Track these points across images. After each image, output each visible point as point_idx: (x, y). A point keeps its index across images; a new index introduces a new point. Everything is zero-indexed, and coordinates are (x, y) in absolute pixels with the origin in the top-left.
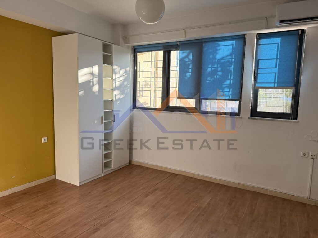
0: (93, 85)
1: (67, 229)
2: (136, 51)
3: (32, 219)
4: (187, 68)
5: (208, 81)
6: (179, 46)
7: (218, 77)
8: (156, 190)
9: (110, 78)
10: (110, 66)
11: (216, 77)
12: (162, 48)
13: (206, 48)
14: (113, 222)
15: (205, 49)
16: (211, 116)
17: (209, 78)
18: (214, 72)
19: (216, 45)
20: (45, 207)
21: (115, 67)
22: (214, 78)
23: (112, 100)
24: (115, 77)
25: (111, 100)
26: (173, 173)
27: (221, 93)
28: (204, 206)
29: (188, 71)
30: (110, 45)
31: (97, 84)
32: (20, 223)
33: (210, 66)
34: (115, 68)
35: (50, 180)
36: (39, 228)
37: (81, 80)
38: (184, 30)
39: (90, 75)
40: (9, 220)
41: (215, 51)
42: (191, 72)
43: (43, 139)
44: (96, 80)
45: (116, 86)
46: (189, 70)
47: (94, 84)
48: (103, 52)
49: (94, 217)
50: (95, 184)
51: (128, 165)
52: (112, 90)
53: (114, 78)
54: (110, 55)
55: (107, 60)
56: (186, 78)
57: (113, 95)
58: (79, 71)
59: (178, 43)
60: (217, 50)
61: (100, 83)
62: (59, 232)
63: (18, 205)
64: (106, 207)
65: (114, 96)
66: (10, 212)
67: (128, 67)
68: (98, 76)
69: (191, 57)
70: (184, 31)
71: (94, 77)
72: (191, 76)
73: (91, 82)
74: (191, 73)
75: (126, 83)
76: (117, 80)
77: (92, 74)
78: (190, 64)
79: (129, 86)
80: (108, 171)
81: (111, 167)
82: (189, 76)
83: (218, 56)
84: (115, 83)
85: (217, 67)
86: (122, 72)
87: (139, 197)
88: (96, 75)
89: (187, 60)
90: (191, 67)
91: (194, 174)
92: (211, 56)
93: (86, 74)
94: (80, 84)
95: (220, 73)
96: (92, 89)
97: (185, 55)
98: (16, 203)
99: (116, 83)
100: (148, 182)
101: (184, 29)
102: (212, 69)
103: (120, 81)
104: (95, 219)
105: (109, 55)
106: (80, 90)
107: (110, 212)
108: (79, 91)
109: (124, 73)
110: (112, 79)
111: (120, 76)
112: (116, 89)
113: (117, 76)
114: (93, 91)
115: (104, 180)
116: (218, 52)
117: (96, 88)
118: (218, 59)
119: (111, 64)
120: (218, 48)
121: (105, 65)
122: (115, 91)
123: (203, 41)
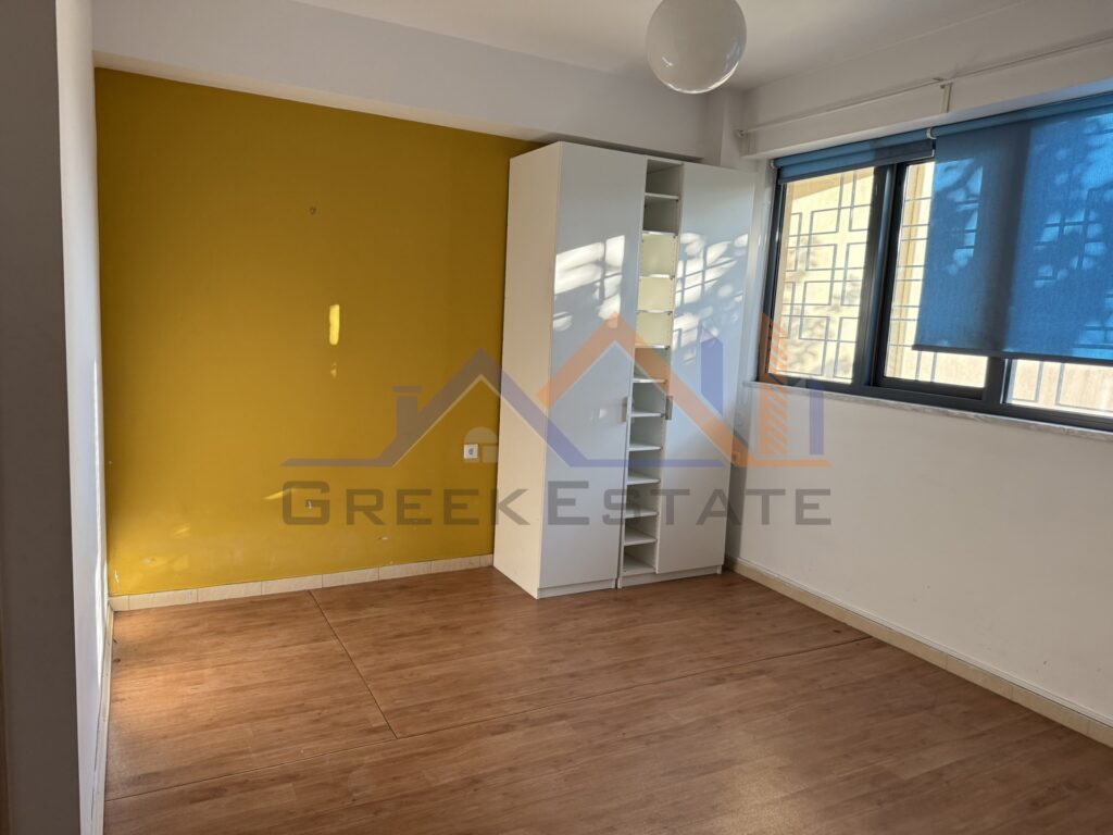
0: (603, 298)
1: (440, 701)
2: (782, 174)
3: (381, 653)
4: (958, 229)
5: (1039, 284)
6: (934, 147)
7: (1087, 263)
8: (761, 672)
9: (667, 276)
10: (673, 234)
11: (1080, 263)
12: (869, 157)
13: (1042, 147)
14: (564, 722)
15: (1037, 149)
16: (1040, 429)
17: (1046, 271)
18: (1071, 244)
19: (1088, 130)
20: (426, 631)
21: (686, 237)
22: (1071, 271)
23: (668, 348)
24: (684, 272)
25: (663, 347)
26: (870, 637)
27: (1098, 335)
28: (907, 776)
29: (962, 243)
30: (678, 166)
31: (614, 295)
32: (351, 653)
33: (1055, 219)
34: (686, 242)
35: (477, 565)
36: (381, 679)
37: (564, 282)
38: (942, 83)
39: (594, 267)
40: (334, 642)
41: (1082, 154)
42: (973, 243)
43: (466, 448)
44: (612, 282)
45: (686, 301)
46: (964, 237)
47: (607, 293)
48: (647, 191)
49: (523, 693)
50: (582, 606)
51: (719, 571)
52: (670, 313)
53: (679, 274)
54: (675, 197)
55: (659, 217)
56: (953, 269)
57: (672, 331)
58: (558, 257)
59: (929, 135)
60: (1090, 149)
61: (628, 292)
62: (416, 703)
63: (372, 612)
64: (572, 675)
65: (675, 334)
66: (346, 623)
67: (743, 234)
68: (620, 271)
69: (976, 184)
70: (943, 87)
71: (608, 274)
72: (971, 260)
73: (596, 287)
74: (972, 250)
75: (726, 291)
76: (689, 282)
77: (602, 263)
78: (972, 211)
79: (739, 299)
80: (636, 575)
81: (650, 566)
82: (963, 262)
83: (1093, 177)
84: (683, 291)
85: (1087, 223)
86: (714, 253)
87: (690, 678)
88: (617, 268)
89: (960, 196)
90: (973, 224)
91: (948, 657)
92: (1061, 179)
93: (581, 263)
94: (560, 295)
95: (1095, 249)
96: (599, 311)
97: (953, 177)
98: (372, 605)
99: (686, 292)
100: (751, 640)
101: (939, 80)
102: (1061, 230)
103: (703, 284)
104: (521, 700)
105: (671, 200)
106: (558, 312)
107: (571, 693)
108: (555, 316)
109: (722, 256)
110: (673, 277)
111: (706, 267)
112: (683, 309)
113: (695, 266)
114: (601, 319)
115: (616, 599)
116: (1094, 155)
117: (612, 308)
118: (1091, 187)
119: (674, 229)
120: (1096, 141)
121: (652, 233)
122: (681, 318)
123: (1030, 115)
